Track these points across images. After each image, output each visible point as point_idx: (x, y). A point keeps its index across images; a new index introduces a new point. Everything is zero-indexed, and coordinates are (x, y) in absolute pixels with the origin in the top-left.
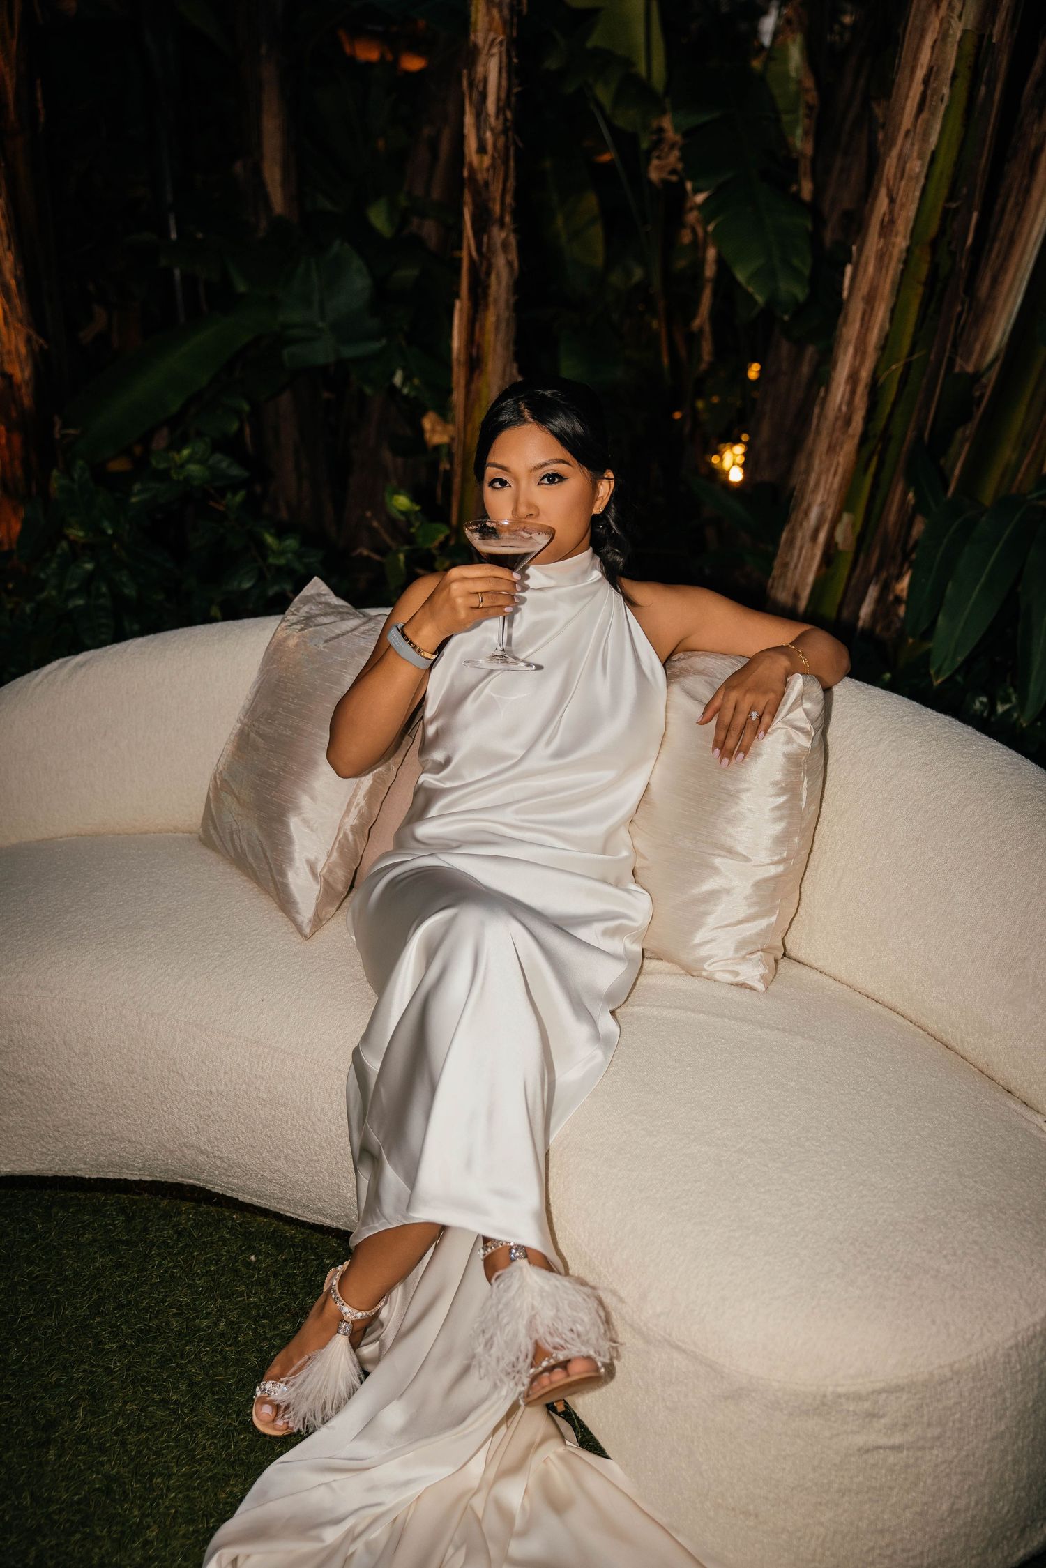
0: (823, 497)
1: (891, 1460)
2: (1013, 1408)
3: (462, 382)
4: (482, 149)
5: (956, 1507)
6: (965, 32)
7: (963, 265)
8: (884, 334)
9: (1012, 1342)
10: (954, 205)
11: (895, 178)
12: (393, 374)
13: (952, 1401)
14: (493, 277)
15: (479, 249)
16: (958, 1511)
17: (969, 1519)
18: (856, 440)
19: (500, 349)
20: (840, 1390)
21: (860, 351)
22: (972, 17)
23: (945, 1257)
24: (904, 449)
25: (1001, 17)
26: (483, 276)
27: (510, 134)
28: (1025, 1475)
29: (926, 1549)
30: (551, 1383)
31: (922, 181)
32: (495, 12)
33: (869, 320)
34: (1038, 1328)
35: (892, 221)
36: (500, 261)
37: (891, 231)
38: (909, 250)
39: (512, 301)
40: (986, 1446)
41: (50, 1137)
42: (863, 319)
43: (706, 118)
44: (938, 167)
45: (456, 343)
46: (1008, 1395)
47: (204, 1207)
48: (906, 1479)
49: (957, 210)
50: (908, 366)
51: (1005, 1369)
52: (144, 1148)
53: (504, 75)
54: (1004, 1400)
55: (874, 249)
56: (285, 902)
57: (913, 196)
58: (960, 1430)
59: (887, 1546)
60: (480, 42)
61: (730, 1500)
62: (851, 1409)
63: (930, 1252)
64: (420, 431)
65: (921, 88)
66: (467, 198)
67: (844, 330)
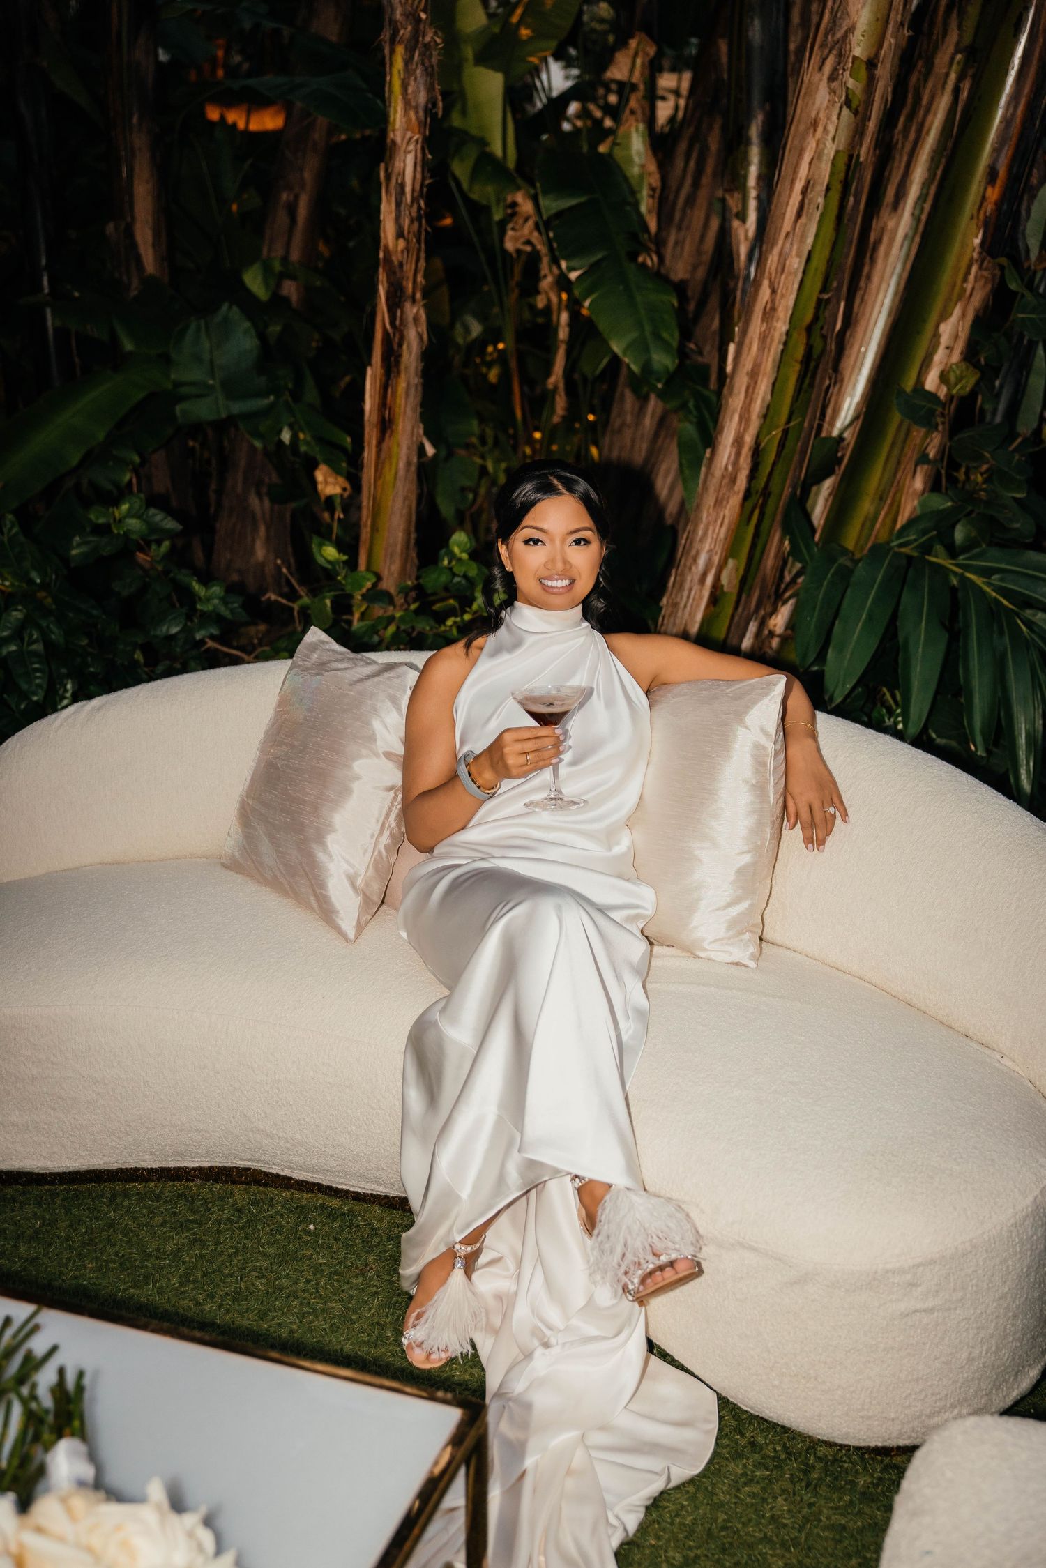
0: (710, 546)
1: (925, 1321)
2: (1013, 1273)
3: (374, 442)
4: (400, 234)
5: (972, 1355)
6: (837, 152)
7: (833, 347)
8: (766, 406)
9: (1012, 1221)
10: (826, 296)
11: (776, 273)
12: (280, 431)
13: (971, 1269)
14: (405, 347)
15: (392, 323)
16: (973, 1359)
17: (981, 1365)
18: (741, 495)
19: (409, 412)
20: (889, 1266)
21: (745, 418)
22: (843, 140)
23: (955, 1159)
24: (781, 504)
25: (867, 140)
26: (395, 347)
27: (424, 222)
28: (1020, 1328)
29: (950, 1392)
30: (664, 1280)
31: (800, 275)
32: (412, 114)
33: (753, 393)
34: (1030, 1209)
35: (774, 309)
36: (411, 334)
37: (773, 317)
38: (788, 333)
39: (420, 368)
40: (995, 1305)
41: (121, 1131)
42: (747, 391)
43: (573, 202)
44: (815, 263)
45: (369, 405)
46: (1010, 1263)
47: (253, 1188)
48: (936, 1335)
49: (828, 301)
50: (786, 432)
51: (1008, 1242)
52: (211, 1136)
53: (419, 169)
54: (1008, 1266)
55: (758, 331)
56: (326, 913)
57: (792, 287)
58: (976, 1292)
59: (920, 1392)
60: (398, 140)
61: (793, 1368)
62: (896, 1281)
63: (943, 1157)
64: (314, 483)
65: (800, 197)
66: (382, 276)
67: (730, 400)
